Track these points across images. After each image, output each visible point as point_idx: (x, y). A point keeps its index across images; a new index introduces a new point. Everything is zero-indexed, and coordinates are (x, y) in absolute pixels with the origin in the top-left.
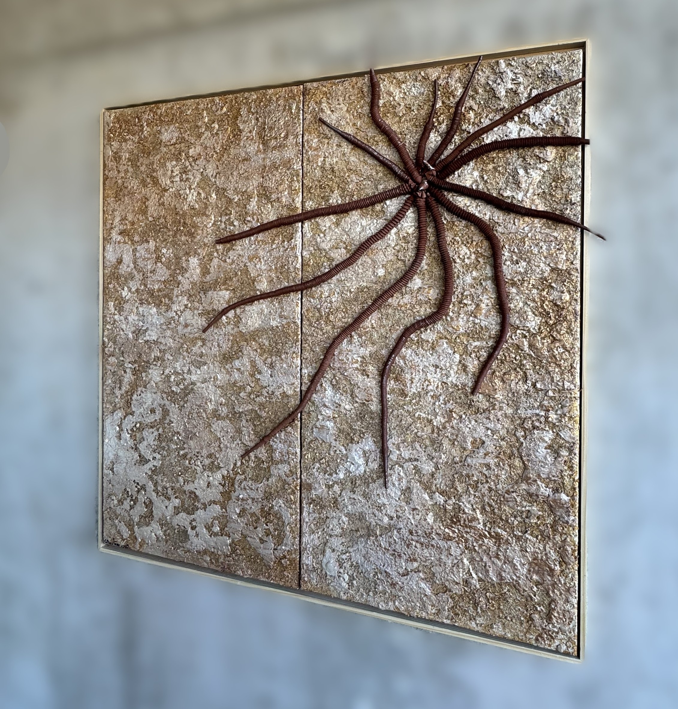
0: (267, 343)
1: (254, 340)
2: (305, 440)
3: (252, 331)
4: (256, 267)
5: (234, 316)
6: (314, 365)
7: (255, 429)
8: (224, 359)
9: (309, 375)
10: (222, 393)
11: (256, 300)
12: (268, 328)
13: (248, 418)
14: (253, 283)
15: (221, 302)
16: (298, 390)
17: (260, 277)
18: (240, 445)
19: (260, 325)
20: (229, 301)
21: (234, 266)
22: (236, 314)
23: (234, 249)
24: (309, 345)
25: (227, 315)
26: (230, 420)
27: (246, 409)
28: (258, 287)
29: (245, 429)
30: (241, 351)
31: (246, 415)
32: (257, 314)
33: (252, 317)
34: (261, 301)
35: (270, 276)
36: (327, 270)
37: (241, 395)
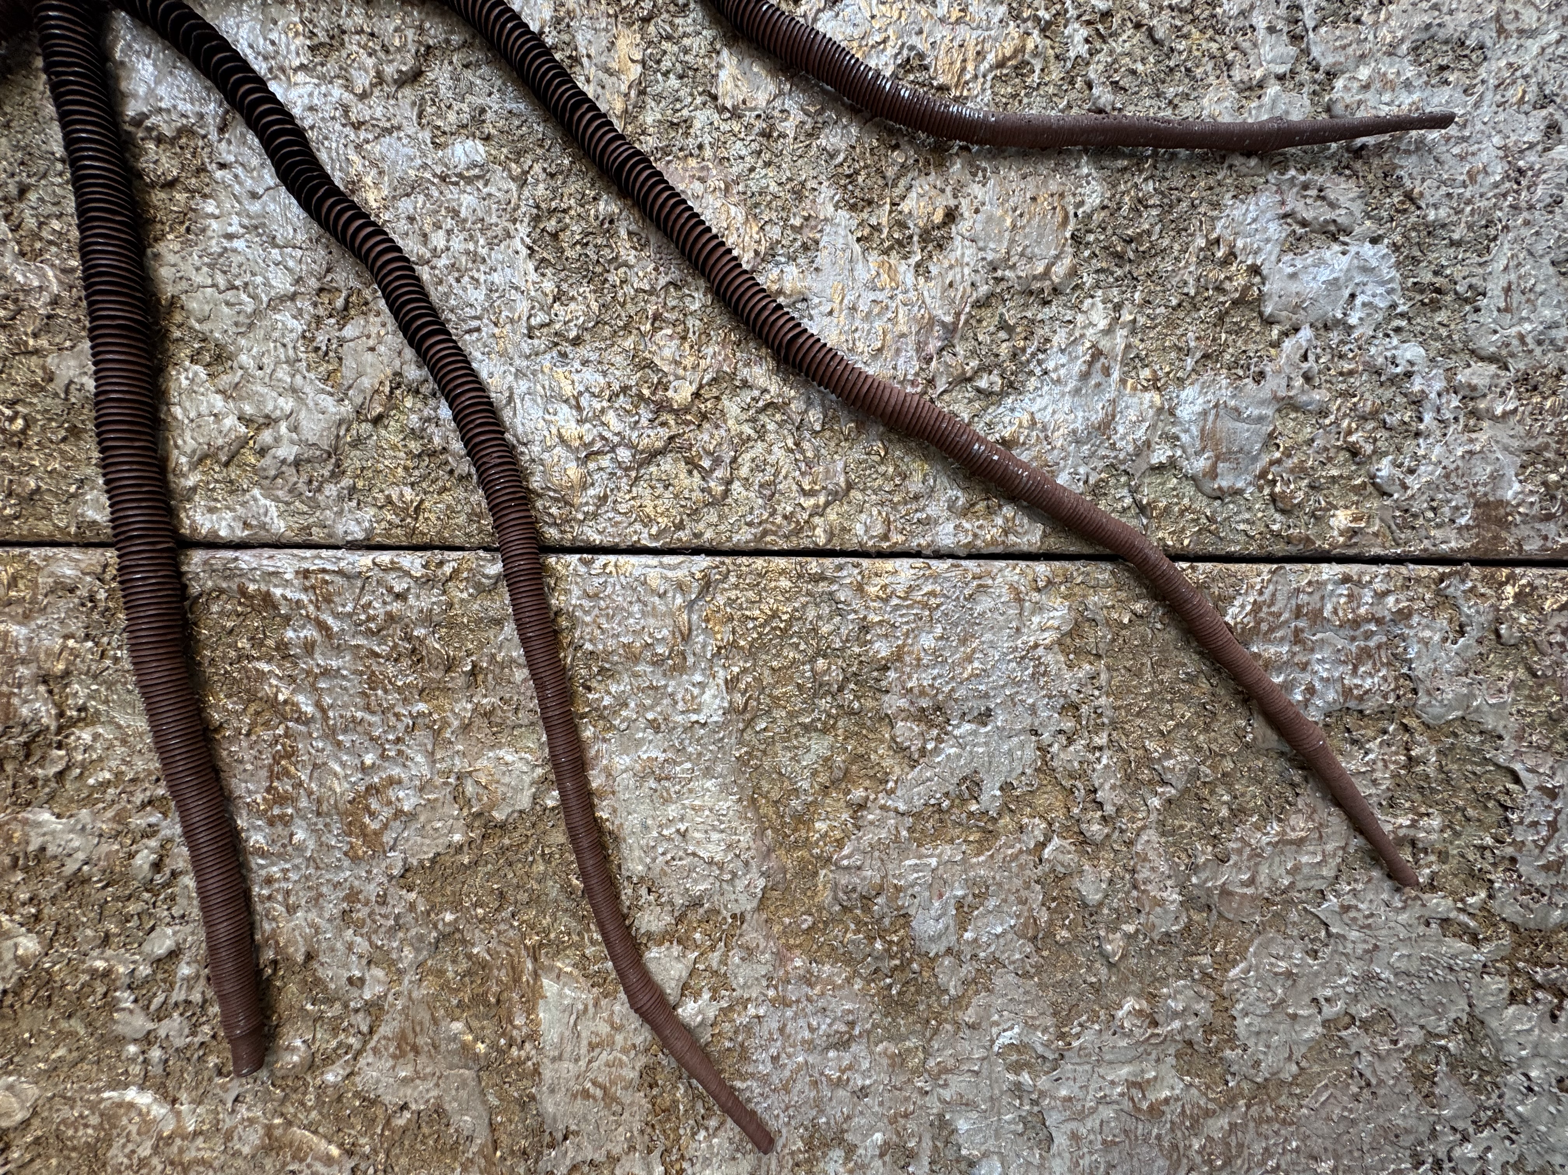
0: (819, 746)
1: (802, 820)
2: (1277, 535)
3: (760, 833)
4: (412, 816)
5: (676, 950)
6: (915, 485)
7: (1256, 810)
8: (910, 1008)
9: (967, 511)
10: (1094, 1018)
11: (591, 807)
12: (741, 743)
13: (1205, 853)
14: (502, 826)
15: (604, 1029)
16: (1042, 568)
17: (470, 789)
18: (1349, 900)
19: (724, 789)
20: (597, 980)
21: (408, 953)
22: (665, 937)
23: (309, 957)
24: (819, 511)
25: (671, 989)
26: (1225, 961)
27: (1164, 868)
28: (524, 801)
29: (1264, 870)
30: (867, 900)
31: (1194, 868)
32: (666, 801)
33: (683, 835)
34: (596, 781)
35: (466, 728)
36: (445, 412)
37: (1094, 897)
